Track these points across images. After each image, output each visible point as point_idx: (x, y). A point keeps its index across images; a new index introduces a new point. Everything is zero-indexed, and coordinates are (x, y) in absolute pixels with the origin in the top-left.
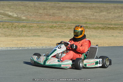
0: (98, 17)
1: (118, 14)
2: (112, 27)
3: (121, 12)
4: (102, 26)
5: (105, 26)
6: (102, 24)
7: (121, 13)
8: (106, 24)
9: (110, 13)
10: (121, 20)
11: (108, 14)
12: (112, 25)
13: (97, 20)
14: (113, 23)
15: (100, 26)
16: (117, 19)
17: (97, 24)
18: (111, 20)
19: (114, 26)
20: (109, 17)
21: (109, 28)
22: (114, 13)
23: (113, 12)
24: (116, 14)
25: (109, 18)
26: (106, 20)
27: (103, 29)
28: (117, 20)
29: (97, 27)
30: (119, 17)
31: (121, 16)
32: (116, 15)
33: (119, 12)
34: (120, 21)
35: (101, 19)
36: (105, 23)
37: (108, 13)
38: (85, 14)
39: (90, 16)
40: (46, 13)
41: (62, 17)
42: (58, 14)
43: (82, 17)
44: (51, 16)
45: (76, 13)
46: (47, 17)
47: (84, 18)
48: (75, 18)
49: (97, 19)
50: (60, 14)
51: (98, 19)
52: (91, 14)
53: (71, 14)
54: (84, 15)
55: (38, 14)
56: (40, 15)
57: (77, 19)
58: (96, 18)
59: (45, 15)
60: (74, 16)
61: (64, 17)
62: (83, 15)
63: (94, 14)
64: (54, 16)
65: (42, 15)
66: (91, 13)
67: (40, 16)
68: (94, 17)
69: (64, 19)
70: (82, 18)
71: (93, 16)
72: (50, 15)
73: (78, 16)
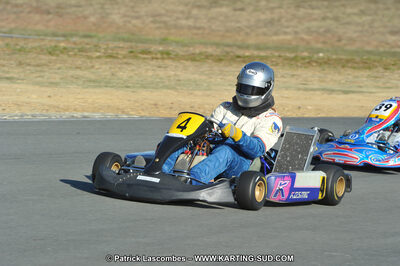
0: (205, 21)
1: (268, 12)
2: (247, 54)
3: (280, 7)
4: (217, 51)
5: (228, 53)
6: (217, 45)
7: (277, 11)
8: (228, 46)
9: (242, 9)
10: (276, 34)
11: (238, 13)
12: (247, 47)
13: (200, 32)
14: (252, 41)
15: (210, 50)
16: (265, 30)
17: (201, 43)
18: (247, 34)
19: (256, 53)
20: (238, 22)
21: (239, 57)
22: (255, 10)
23: (251, 8)
24: (263, 13)
25: (239, 25)
26: (227, 31)
27: (220, 60)
28: (265, 34)
29: (200, 54)
30: (271, 22)
31: (279, 20)
32: (263, 17)
33: (272, 9)
34: (275, 38)
35: (213, 27)
36: (228, 41)
37: (235, 10)
38: (163, 12)
39: (178, 18)
40: (35, 4)
41: (85, 18)
42: (74, 9)
43: (151, 19)
44: (50, 16)
45: (133, 7)
46: (37, 17)
47: (157, 25)
48: (130, 22)
49: (199, 28)
50: (81, 9)
51: (203, 28)
52: (182, 12)
53: (116, 11)
54: (160, 15)
55: (9, 7)
56: (15, 10)
57: (135, 26)
58: (198, 25)
59: (29, 12)
60: (125, 16)
61: (92, 19)
62: (155, 15)
63: (189, 13)
64: (61, 16)
65: (22, 12)
66: (181, 8)
67: (15, 13)
68: (190, 22)
69: (94, 24)
70: (152, 25)
71: (187, 18)
72: (49, 13)
73: (137, 18)
